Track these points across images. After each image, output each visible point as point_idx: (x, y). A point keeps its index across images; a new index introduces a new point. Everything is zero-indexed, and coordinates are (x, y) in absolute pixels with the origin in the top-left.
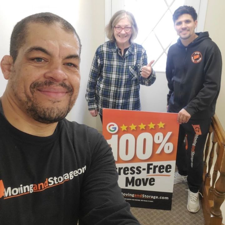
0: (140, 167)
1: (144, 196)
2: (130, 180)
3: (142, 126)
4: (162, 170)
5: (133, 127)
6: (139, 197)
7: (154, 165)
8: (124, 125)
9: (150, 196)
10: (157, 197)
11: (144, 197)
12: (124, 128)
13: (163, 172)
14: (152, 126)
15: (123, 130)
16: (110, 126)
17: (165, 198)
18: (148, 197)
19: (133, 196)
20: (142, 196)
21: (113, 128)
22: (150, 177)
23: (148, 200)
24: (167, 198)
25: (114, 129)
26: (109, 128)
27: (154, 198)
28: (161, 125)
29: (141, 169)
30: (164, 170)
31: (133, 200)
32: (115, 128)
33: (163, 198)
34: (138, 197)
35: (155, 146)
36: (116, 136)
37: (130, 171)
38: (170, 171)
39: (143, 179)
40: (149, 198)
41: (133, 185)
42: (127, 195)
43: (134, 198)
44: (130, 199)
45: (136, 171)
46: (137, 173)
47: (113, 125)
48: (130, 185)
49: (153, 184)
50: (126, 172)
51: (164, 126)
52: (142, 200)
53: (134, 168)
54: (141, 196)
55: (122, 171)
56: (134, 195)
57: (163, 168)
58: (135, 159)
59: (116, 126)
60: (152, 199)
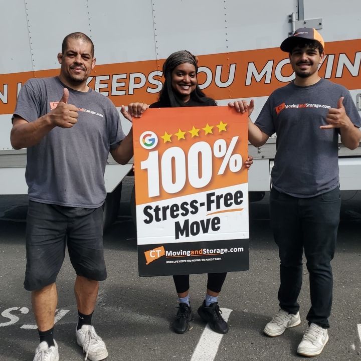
0: (196, 202)
1: (206, 250)
2: (182, 225)
3: (194, 132)
4: (229, 202)
5: (180, 135)
6: (199, 254)
7: (216, 194)
8: (166, 133)
9: (215, 250)
10: (226, 250)
11: (207, 253)
12: (167, 137)
13: (231, 204)
14: (208, 129)
15: (165, 141)
16: (144, 138)
17: (239, 249)
18: (212, 251)
19: (188, 253)
20: (203, 252)
21: (150, 140)
22: (212, 217)
23: (212, 258)
24: (241, 249)
25: (151, 142)
26: (144, 141)
27: (222, 251)
28: (222, 127)
29: (198, 205)
30: (233, 201)
31: (189, 261)
32: (153, 140)
33: (235, 250)
34: (197, 254)
35: (216, 162)
36: (156, 153)
37: (181, 211)
38: (241, 201)
39: (202, 222)
40: (213, 253)
41: (187, 235)
42: (178, 254)
43: (191, 258)
44: (184, 261)
45: (190, 209)
46: (192, 212)
47: (150, 135)
48: (182, 235)
49: (219, 228)
50: (175, 213)
51: (226, 127)
52: (203, 260)
53: (187, 204)
54: (200, 252)
55: (168, 212)
56: (189, 251)
57: (231, 199)
58: (187, 188)
59: (154, 136)
60: (219, 255)
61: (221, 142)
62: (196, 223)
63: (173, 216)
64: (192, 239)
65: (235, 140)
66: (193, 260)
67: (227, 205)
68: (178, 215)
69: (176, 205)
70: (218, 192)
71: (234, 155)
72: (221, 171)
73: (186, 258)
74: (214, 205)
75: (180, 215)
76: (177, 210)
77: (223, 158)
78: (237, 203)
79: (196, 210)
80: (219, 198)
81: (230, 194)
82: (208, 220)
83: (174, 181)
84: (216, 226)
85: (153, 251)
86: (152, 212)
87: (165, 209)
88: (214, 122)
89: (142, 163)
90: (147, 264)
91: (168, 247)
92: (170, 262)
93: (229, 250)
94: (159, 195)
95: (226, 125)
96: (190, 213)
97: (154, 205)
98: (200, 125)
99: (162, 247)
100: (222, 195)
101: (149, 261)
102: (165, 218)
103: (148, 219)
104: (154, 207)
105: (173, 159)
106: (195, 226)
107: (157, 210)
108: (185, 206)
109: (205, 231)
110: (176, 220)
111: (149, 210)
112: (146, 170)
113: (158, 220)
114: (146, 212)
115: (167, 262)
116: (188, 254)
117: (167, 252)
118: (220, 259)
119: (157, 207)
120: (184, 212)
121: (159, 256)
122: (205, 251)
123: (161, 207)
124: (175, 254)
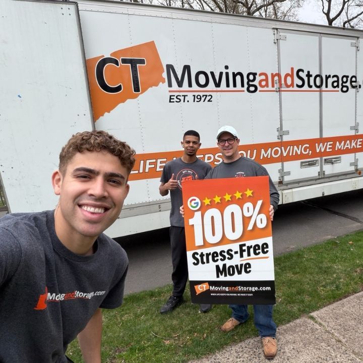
61: (249, 205)
62: (232, 267)
63: (214, 261)
64: (229, 278)
65: (260, 203)
66: (231, 294)
67: (255, 253)
68: (217, 260)
69: (216, 253)
70: (249, 243)
71: (260, 215)
72: (250, 227)
73: (226, 292)
74: (245, 254)
75: (219, 260)
76: (217, 256)
77: (251, 217)
78: (264, 252)
79: (231, 257)
80: (249, 248)
81: (258, 245)
82: (241, 265)
83: (214, 234)
84: (248, 270)
85: (201, 286)
86: (198, 257)
87: (208, 255)
88: (243, 190)
89: (190, 220)
90: (197, 294)
91: (211, 283)
92: (214, 294)
93: (259, 288)
94: (202, 244)
95: (252, 191)
96: (227, 259)
97: (199, 251)
98: (232, 192)
99: (207, 283)
100: (251, 246)
101: (198, 293)
102: (208, 262)
103: (196, 262)
104: (200, 254)
105: (212, 218)
106: (231, 269)
107: (202, 255)
108: (223, 253)
109: (240, 273)
110: (217, 263)
111: (196, 256)
112: (193, 225)
113: (203, 263)
114: (194, 256)
115: (211, 294)
116: (227, 290)
117: (211, 287)
118: (251, 295)
119: (202, 253)
120: (223, 258)
121: (205, 290)
122: (240, 288)
123: (204, 253)
124: (217, 289)
